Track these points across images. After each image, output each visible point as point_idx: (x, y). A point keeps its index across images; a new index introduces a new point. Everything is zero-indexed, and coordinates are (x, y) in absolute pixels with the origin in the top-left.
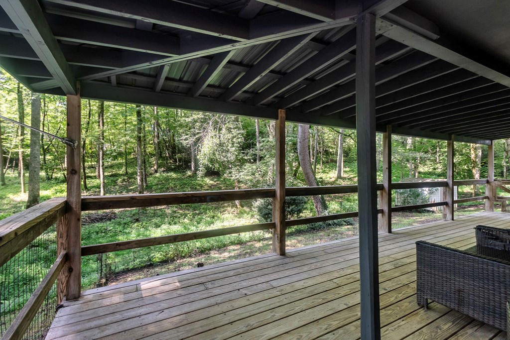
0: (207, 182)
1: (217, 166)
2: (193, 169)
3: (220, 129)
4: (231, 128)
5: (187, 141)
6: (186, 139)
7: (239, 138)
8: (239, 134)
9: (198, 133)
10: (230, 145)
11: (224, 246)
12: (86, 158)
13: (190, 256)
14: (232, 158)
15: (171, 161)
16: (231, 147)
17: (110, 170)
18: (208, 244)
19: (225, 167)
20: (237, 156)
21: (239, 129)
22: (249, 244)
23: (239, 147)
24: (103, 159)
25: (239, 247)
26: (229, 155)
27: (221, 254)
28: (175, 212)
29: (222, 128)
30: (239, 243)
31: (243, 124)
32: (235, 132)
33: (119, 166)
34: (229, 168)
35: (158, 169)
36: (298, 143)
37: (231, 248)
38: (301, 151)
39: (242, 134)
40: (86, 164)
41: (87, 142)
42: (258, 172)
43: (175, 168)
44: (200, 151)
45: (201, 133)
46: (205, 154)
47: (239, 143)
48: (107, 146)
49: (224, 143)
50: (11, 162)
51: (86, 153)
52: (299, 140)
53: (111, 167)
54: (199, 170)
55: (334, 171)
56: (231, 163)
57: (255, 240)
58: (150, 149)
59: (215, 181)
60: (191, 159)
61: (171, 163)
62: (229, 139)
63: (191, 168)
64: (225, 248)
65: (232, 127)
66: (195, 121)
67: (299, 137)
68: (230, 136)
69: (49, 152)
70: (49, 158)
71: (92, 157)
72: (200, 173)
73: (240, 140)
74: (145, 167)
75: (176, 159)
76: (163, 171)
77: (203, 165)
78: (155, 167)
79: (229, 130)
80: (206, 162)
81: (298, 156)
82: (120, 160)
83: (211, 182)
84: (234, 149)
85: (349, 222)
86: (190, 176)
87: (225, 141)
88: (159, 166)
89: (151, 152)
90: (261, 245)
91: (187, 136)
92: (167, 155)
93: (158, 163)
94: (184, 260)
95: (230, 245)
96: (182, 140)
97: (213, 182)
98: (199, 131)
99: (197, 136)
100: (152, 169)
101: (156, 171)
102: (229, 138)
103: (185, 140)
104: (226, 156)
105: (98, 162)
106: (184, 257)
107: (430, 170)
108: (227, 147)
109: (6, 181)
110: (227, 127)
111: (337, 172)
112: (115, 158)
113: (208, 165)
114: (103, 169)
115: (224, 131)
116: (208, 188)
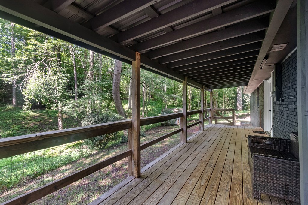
0: (30, 114)
1: (44, 101)
2: (14, 103)
3: (46, 71)
4: (57, 72)
5: (9, 79)
6: (7, 77)
8: (64, 76)
9: (22, 73)
10: (56, 85)
11: (57, 168)
13: (20, 186)
14: (59, 95)
16: (57, 86)
18: (40, 169)
19: (52, 102)
20: (62, 93)
21: (64, 73)
22: (79, 161)
23: (64, 87)
25: (71, 166)
26: (55, 92)
27: (53, 176)
29: (48, 71)
30: (70, 163)
31: (67, 69)
32: (60, 75)
34: (56, 103)
36: (113, 86)
37: (63, 168)
38: (115, 92)
39: (67, 77)
42: (82, 106)
44: (25, 88)
45: (24, 73)
46: (31, 91)
47: (64, 83)
49: (51, 83)
52: (113, 84)
54: (25, 104)
55: (126, 105)
56: (57, 99)
57: (84, 158)
59: (38, 113)
60: (12, 95)
62: (55, 80)
63: (12, 102)
64: (57, 170)
65: (58, 70)
66: (19, 61)
67: (114, 82)
68: (56, 77)
72: (25, 107)
73: (65, 81)
77: (28, 99)
79: (55, 73)
80: (32, 97)
81: (112, 95)
83: (34, 114)
84: (60, 88)
85: (143, 135)
86: (10, 109)
87: (52, 81)
90: (90, 161)
91: (8, 75)
94: (12, 191)
95: (62, 166)
96: (2, 77)
97: (36, 114)
98: (22, 71)
99: (20, 75)
102: (55, 78)
104: (52, 93)
106: (12, 188)
107: (171, 104)
108: (53, 85)
110: (53, 70)
111: (128, 105)
113: (34, 100)
115: (50, 73)
116: (31, 119)
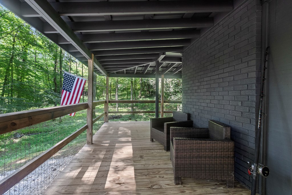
7: (175, 81)
10: (171, 84)
12: (112, 91)
14: (172, 90)
15: (148, 92)
17: (121, 96)
19: (168, 95)
20: (174, 89)
23: (175, 85)
24: (117, 92)
28: (147, 117)
33: (124, 95)
34: (171, 96)
35: (141, 96)
40: (112, 94)
41: (112, 84)
43: (149, 96)
47: (175, 83)
48: (119, 86)
50: (86, 93)
51: (112, 89)
53: (121, 95)
56: (171, 93)
58: (138, 87)
61: (147, 93)
69: (98, 89)
70: (98, 91)
71: (114, 91)
74: (135, 95)
75: (150, 92)
76: (144, 98)
78: (140, 95)
82: (125, 92)
84: (172, 86)
88: (142, 95)
89: (139, 88)
91: (152, 80)
92: (146, 89)
93: (141, 93)
100: (139, 96)
101: (140, 98)
103: (152, 82)
104: (169, 89)
105: (116, 93)
108: (169, 85)
109: (84, 101)
112: (123, 91)
114: (118, 96)
